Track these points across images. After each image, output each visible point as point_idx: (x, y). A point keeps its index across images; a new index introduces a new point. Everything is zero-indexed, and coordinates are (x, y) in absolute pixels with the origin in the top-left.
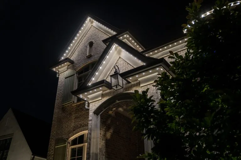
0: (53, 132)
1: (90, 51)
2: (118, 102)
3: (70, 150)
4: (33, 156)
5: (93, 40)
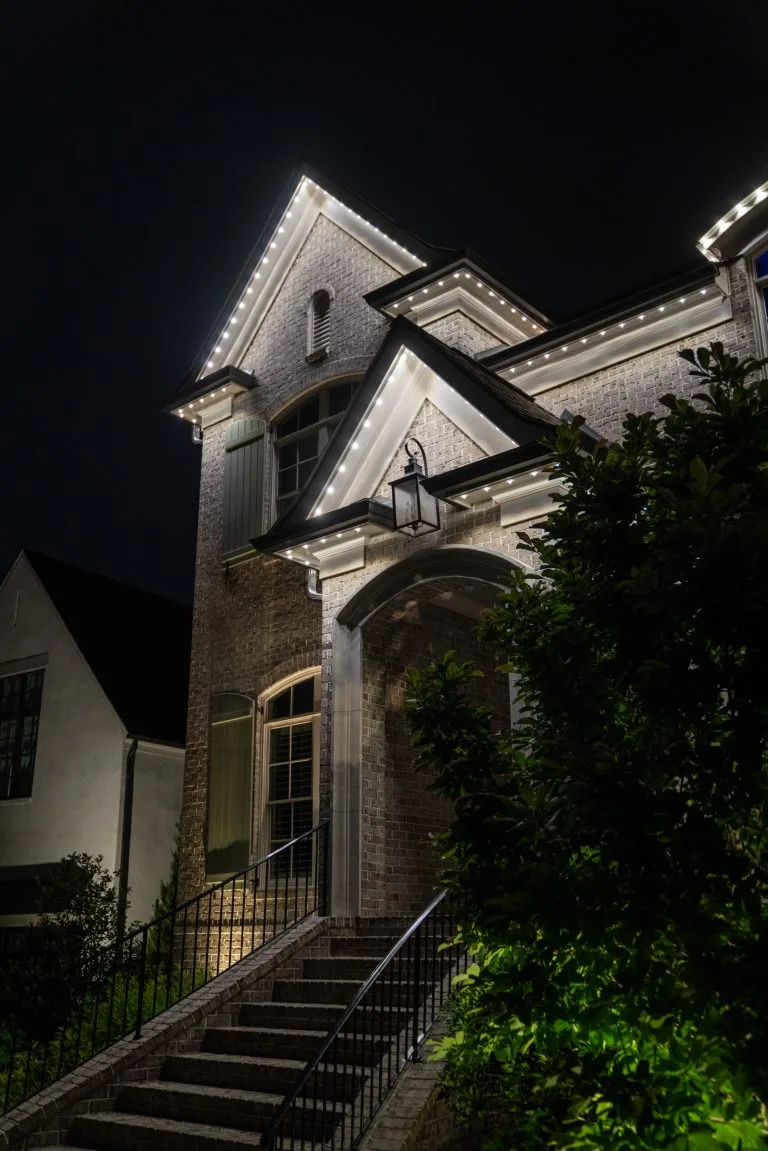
0: (200, 667)
2: (422, 581)
3: (266, 737)
4: (130, 741)
5: (328, 286)
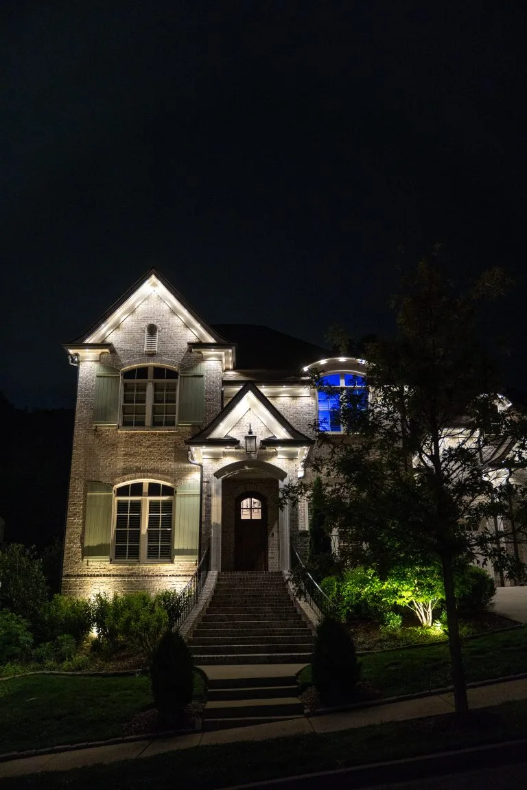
1: (151, 344)
3: (116, 502)
5: (157, 324)
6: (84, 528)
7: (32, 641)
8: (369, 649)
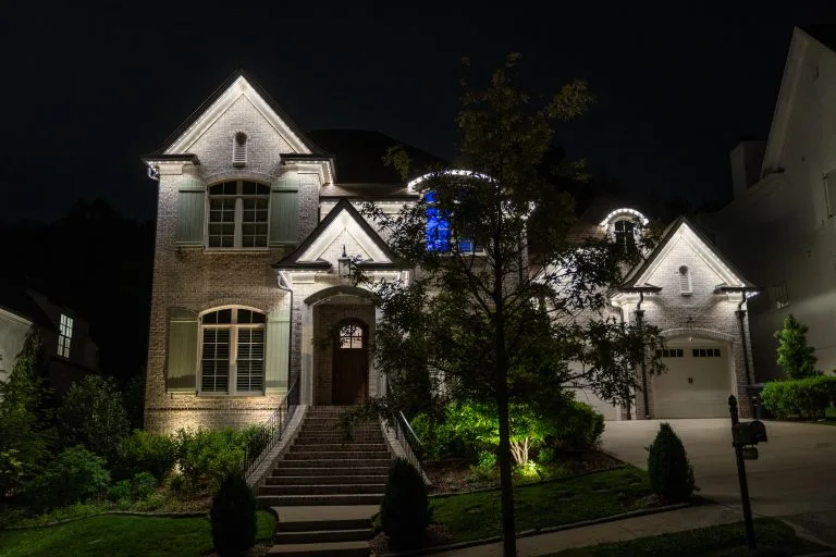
1: (240, 154)
3: (202, 330)
5: (246, 132)
6: (167, 358)
7: (109, 479)
8: (456, 490)
